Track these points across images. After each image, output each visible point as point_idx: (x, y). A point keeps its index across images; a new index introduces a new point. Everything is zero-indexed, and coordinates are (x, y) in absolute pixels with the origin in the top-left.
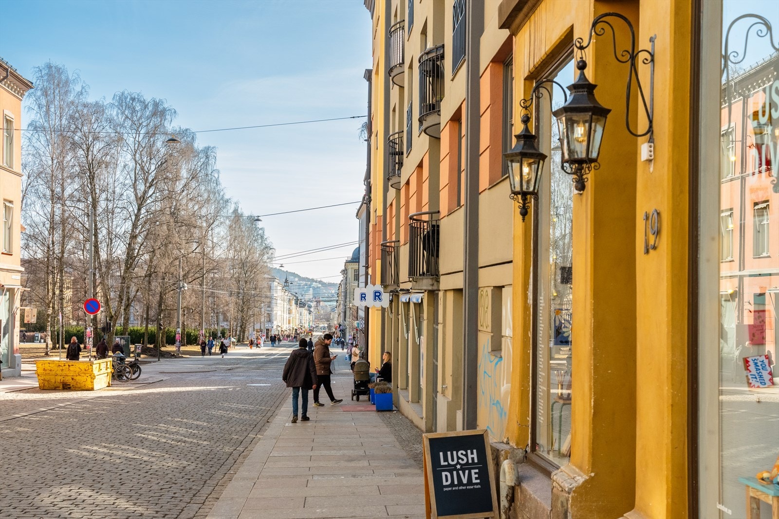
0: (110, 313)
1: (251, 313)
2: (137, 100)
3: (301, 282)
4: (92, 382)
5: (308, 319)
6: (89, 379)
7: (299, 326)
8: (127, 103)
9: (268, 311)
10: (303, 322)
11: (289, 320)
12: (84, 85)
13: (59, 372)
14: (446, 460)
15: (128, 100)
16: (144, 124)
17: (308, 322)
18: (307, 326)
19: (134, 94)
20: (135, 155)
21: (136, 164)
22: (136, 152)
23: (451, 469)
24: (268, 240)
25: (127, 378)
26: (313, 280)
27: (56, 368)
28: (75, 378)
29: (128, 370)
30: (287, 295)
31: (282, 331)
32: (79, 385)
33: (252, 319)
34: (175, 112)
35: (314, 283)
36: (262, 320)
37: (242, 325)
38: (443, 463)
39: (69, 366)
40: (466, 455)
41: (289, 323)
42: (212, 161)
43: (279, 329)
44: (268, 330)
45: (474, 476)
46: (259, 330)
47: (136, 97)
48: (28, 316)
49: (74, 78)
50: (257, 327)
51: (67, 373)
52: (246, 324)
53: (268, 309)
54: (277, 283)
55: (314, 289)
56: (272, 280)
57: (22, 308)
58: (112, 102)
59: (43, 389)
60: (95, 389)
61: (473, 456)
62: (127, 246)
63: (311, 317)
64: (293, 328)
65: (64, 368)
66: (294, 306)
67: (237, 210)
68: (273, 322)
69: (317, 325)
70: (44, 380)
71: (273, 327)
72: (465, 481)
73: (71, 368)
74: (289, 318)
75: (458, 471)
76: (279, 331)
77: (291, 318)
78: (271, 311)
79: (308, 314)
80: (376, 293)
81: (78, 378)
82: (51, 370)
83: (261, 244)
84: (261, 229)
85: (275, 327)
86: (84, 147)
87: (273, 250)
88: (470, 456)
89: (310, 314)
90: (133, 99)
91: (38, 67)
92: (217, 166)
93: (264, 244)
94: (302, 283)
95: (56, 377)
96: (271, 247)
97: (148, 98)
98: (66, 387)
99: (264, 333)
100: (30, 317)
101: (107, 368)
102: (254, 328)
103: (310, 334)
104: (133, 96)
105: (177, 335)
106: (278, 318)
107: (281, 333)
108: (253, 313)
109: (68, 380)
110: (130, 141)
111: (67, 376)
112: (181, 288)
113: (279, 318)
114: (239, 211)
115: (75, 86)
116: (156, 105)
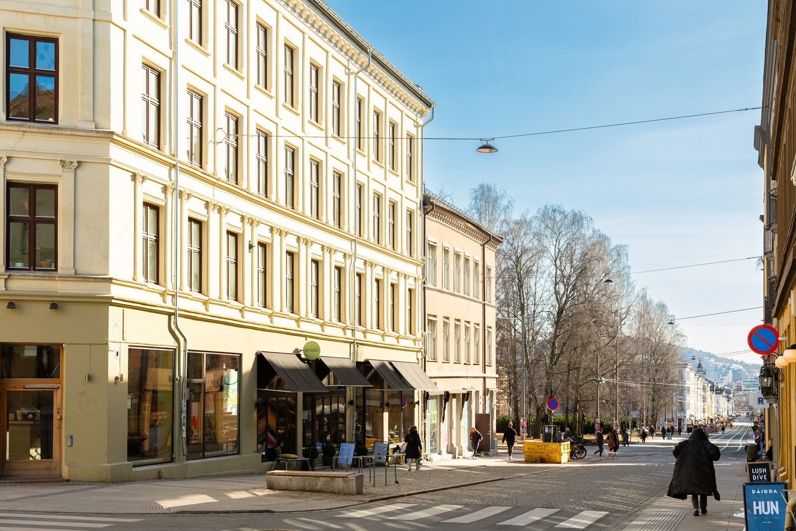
0: (538, 405)
1: (662, 402)
2: (557, 211)
3: (718, 363)
4: (560, 458)
5: (726, 408)
6: (558, 456)
7: (716, 416)
8: (548, 215)
9: (680, 399)
10: (721, 410)
11: (704, 409)
12: (510, 200)
13: (539, 451)
14: (754, 471)
15: (550, 211)
16: (564, 233)
17: (726, 410)
18: (725, 414)
19: (555, 206)
20: (555, 262)
21: (557, 270)
22: (556, 258)
23: (756, 474)
24: (679, 327)
25: (577, 457)
26: (732, 362)
27: (536, 448)
28: (549, 454)
29: (577, 451)
30: (701, 383)
31: (696, 421)
32: (551, 460)
33: (663, 408)
34: (591, 219)
35: (734, 364)
36: (674, 409)
37: (654, 415)
38: (753, 472)
39: (545, 446)
40: (762, 470)
41: (704, 412)
42: (624, 259)
43: (693, 418)
44: (680, 420)
45: (765, 477)
46: (670, 420)
47: (557, 208)
48: (502, 411)
49: (501, 194)
50: (669, 416)
51: (544, 451)
52: (657, 413)
53: (680, 397)
54: (689, 369)
55: (734, 372)
56: (685, 366)
57: (497, 404)
58: (536, 215)
59: (527, 462)
60: (562, 462)
61: (765, 470)
62: (551, 345)
63: (731, 405)
64: (708, 418)
65: (542, 447)
66: (709, 393)
67: (646, 296)
68: (686, 412)
69: (738, 414)
70: (528, 456)
71: (685, 417)
72: (761, 479)
73: (547, 448)
74: (704, 406)
75: (759, 475)
76: (692, 421)
77: (706, 406)
78: (684, 399)
79: (726, 402)
80: (759, 399)
81: (550, 455)
82: (533, 449)
83: (672, 331)
84: (671, 316)
85: (688, 417)
86: (514, 258)
87: (685, 337)
88: (763, 470)
89: (728, 401)
90: (554, 211)
91: (474, 189)
92: (630, 263)
93: (675, 331)
94: (719, 365)
95: (536, 454)
96: (683, 335)
97: (568, 209)
98: (543, 461)
99: (676, 423)
100: (503, 412)
101: (568, 449)
102: (666, 418)
103: (729, 424)
104: (554, 208)
105: (596, 425)
106: (690, 407)
107: (695, 423)
108: (664, 403)
109: (544, 456)
110: (552, 249)
111: (543, 453)
112: (599, 381)
113: (692, 407)
114: (648, 297)
115: (502, 201)
116: (575, 215)
